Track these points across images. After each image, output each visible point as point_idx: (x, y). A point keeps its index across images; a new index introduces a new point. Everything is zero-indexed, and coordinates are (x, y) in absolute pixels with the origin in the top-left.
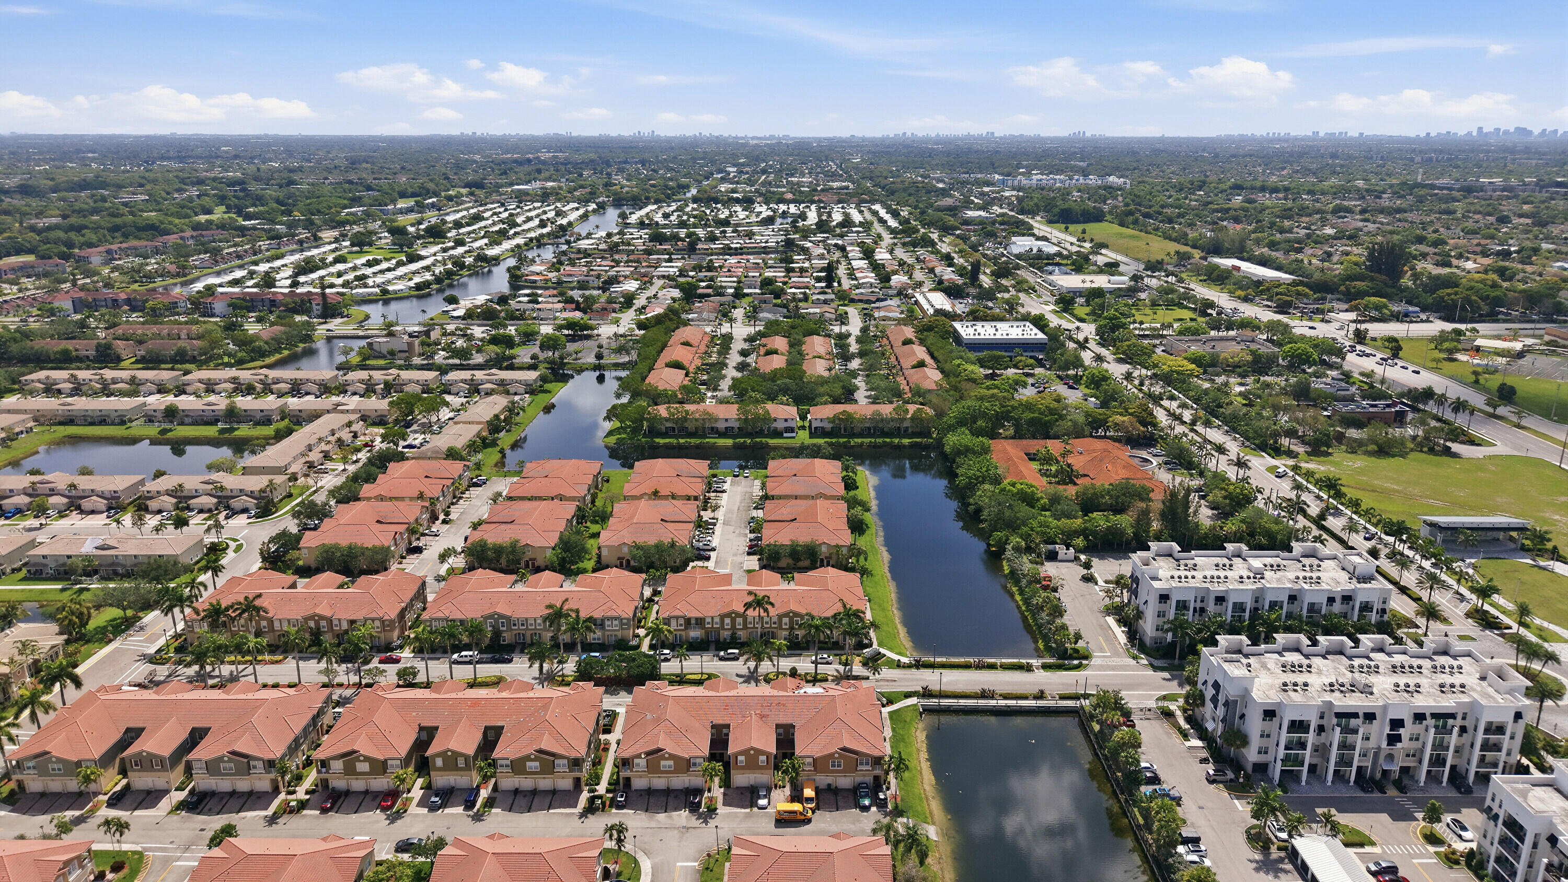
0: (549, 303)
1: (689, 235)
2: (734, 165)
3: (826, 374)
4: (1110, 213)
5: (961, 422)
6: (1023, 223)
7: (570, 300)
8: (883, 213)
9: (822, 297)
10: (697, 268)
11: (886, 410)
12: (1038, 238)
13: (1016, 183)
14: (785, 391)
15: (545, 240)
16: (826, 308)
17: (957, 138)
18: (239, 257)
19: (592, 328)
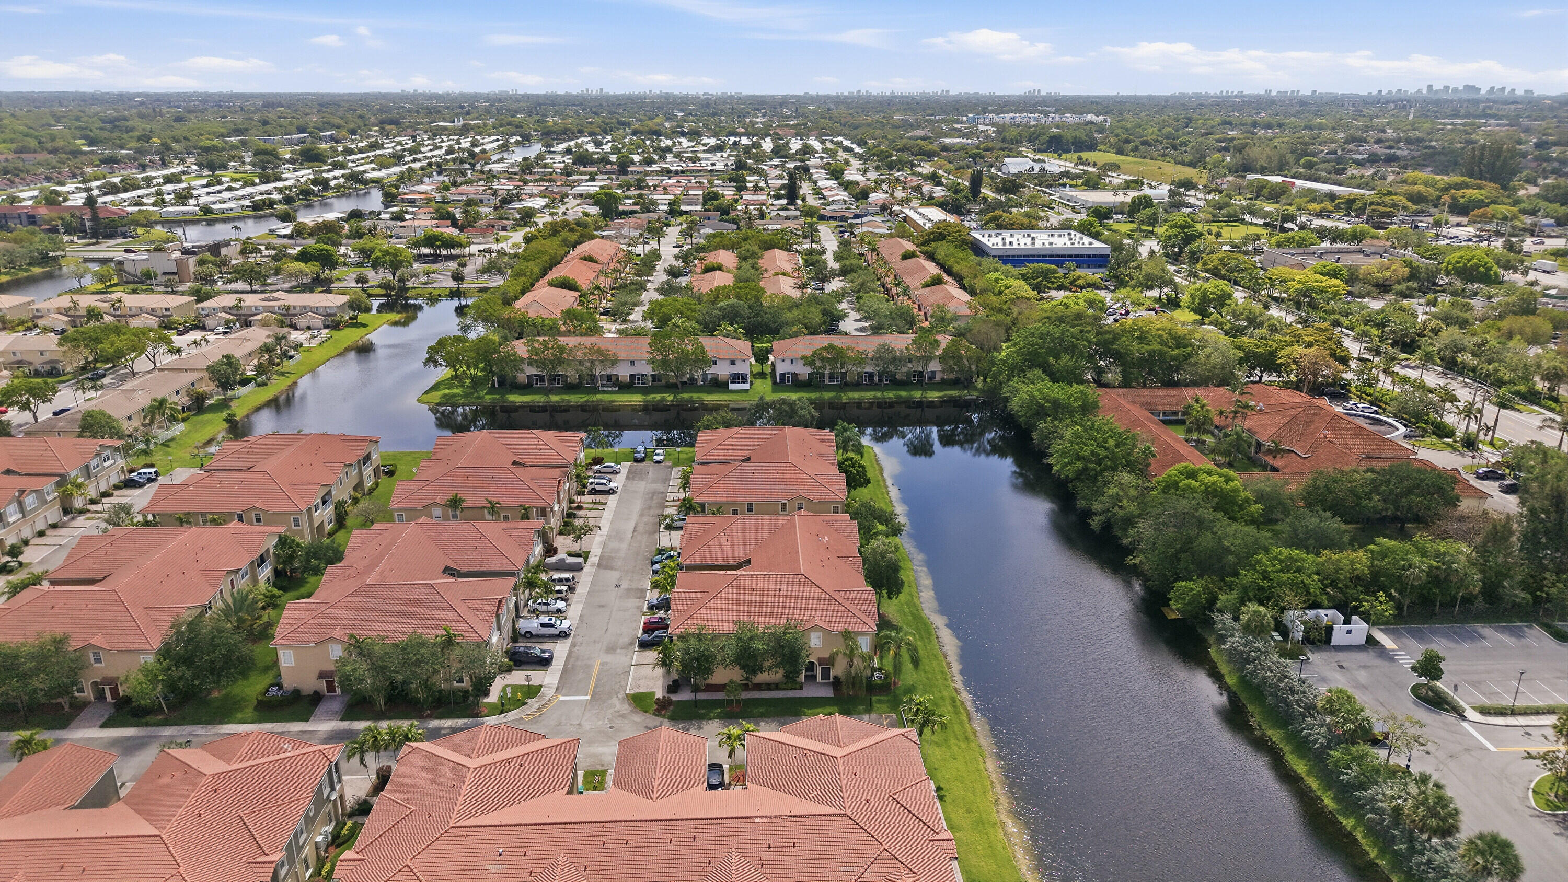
0: (417, 220)
1: (619, 160)
3: (795, 294)
4: (1102, 142)
5: (1031, 362)
7: (448, 217)
8: (847, 143)
9: (783, 213)
10: (626, 187)
12: (1035, 161)
14: (732, 316)
16: (789, 225)
19: (460, 245)
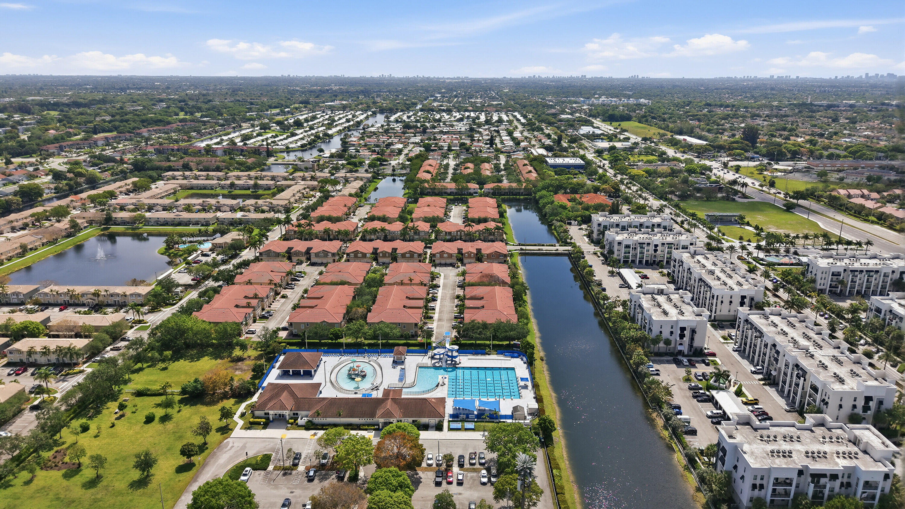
0: (364, 153)
1: (421, 126)
2: (439, 93)
3: (490, 175)
4: (636, 117)
5: (543, 188)
6: (589, 121)
7: (374, 151)
8: (519, 116)
9: (488, 150)
10: (429, 139)
11: (514, 185)
12: (594, 128)
13: (591, 102)
14: (474, 179)
15: (351, 128)
16: (490, 154)
17: (564, 78)
18: (210, 134)
19: (387, 161)
